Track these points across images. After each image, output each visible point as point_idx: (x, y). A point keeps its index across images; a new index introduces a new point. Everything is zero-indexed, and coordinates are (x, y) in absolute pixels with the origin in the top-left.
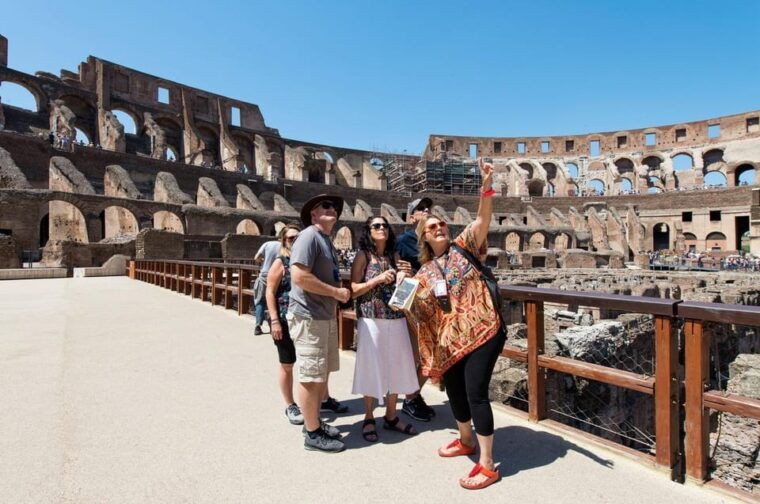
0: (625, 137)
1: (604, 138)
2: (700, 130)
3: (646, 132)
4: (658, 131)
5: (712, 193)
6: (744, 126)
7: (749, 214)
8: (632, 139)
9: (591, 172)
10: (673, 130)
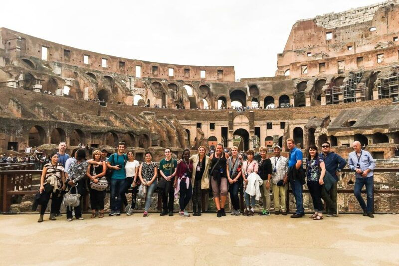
0: (157, 67)
1: (144, 65)
2: (197, 72)
3: (169, 66)
4: (175, 67)
5: (211, 112)
6: (216, 74)
7: (227, 126)
8: (161, 69)
9: (137, 89)
10: (183, 68)
